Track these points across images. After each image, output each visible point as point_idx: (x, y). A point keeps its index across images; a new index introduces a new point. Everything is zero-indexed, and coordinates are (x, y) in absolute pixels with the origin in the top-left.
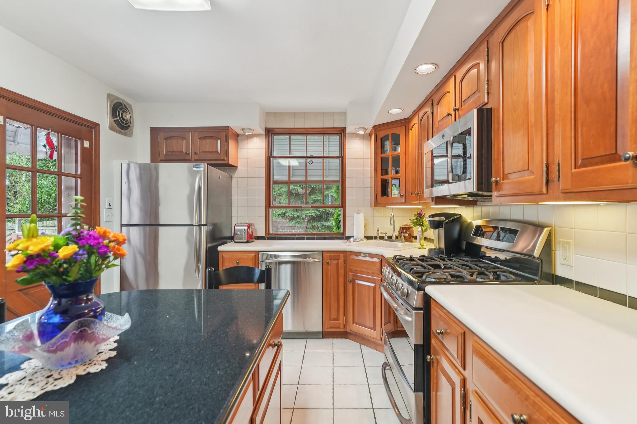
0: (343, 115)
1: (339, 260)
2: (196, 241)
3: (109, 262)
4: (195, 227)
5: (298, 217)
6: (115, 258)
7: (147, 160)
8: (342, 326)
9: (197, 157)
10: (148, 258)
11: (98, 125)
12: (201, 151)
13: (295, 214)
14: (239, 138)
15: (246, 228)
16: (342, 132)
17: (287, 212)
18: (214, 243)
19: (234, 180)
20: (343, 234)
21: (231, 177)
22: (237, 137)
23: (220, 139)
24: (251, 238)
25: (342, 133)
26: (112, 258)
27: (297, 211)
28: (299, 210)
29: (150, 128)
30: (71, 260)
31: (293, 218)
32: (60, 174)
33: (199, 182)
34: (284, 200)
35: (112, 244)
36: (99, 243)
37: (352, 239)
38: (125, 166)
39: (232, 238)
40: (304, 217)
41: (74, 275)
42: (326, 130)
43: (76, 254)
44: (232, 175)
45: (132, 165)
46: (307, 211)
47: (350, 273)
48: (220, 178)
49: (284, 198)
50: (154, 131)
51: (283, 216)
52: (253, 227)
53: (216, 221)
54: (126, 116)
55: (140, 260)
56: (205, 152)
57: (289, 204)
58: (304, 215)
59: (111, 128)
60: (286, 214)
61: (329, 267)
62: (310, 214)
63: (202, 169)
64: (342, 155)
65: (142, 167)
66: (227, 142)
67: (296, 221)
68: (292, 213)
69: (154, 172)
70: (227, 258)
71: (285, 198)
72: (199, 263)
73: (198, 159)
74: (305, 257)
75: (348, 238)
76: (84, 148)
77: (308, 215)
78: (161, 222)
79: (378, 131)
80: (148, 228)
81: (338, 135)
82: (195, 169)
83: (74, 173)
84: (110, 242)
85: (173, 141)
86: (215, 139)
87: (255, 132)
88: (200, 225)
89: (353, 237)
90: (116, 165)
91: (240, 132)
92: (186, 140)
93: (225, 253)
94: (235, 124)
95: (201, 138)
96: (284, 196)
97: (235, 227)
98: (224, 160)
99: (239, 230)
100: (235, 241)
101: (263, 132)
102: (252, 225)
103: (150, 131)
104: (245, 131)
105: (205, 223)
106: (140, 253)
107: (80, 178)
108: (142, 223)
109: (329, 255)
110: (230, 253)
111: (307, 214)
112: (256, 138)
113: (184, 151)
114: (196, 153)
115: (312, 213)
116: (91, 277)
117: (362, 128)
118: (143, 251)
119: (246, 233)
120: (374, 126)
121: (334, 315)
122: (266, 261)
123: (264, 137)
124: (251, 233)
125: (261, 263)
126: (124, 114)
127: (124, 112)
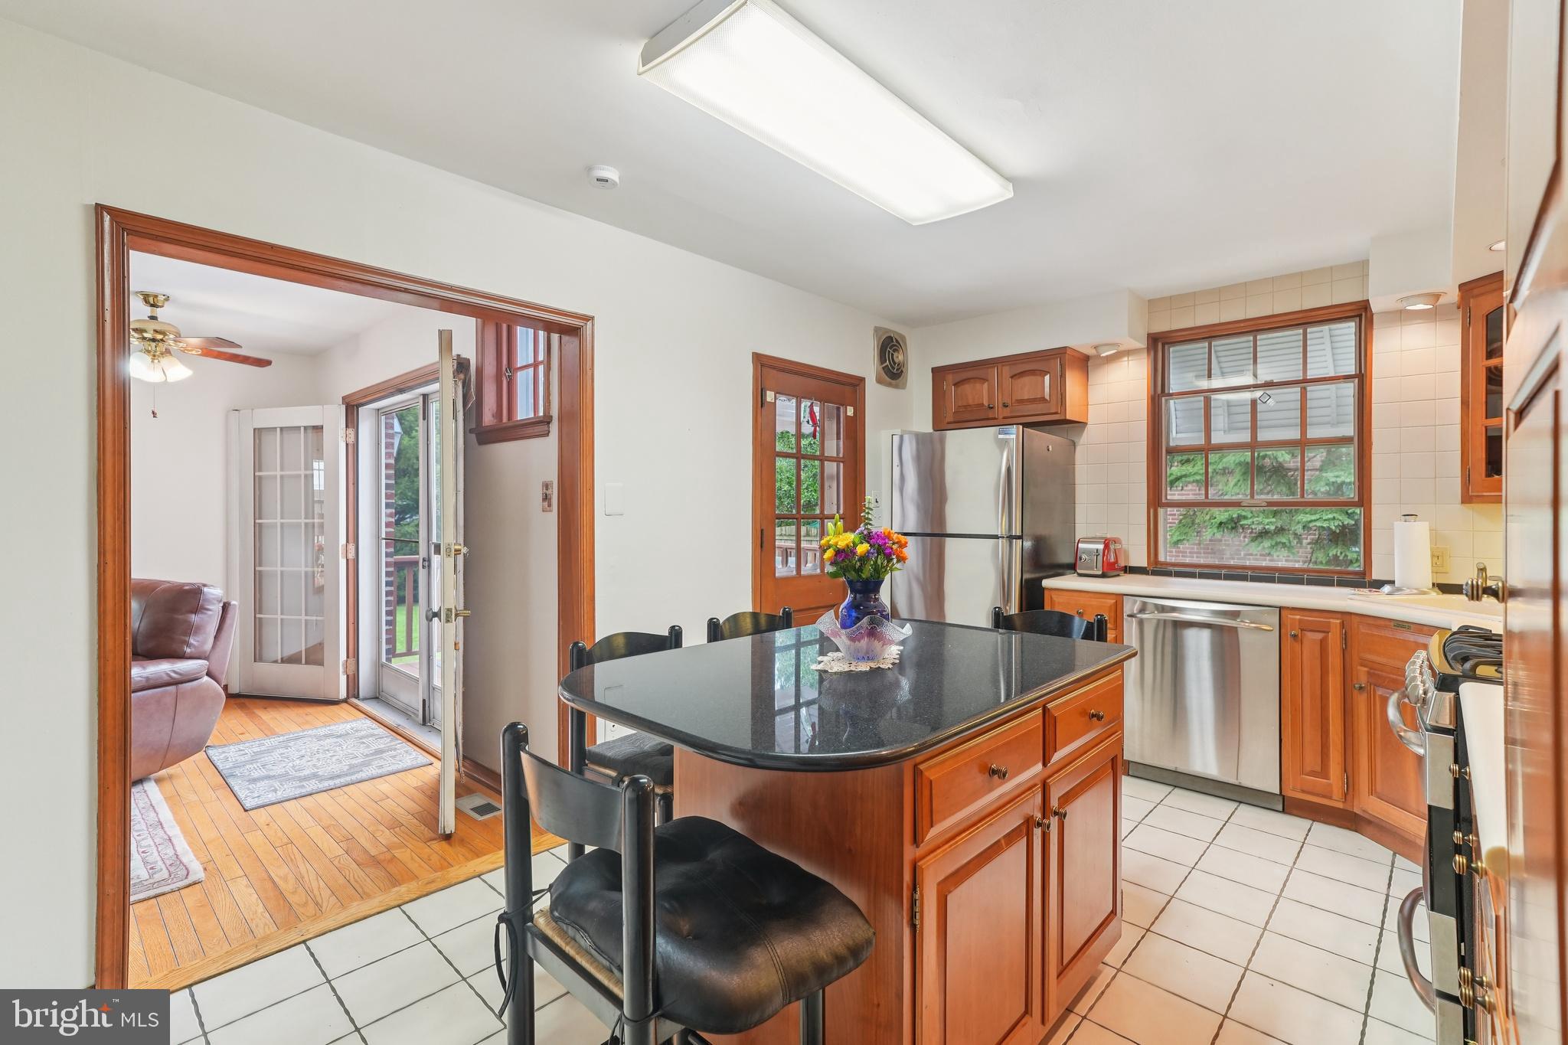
0: (1361, 268)
1: (1328, 632)
2: (1003, 566)
3: (893, 565)
4: (1000, 540)
5: (1280, 530)
6: (898, 561)
7: (927, 427)
8: (1337, 793)
9: (1007, 412)
10: (929, 589)
11: (862, 380)
12: (1014, 400)
13: (1270, 523)
14: (1090, 364)
15: (1101, 547)
16: (1360, 313)
17: (1245, 518)
18: (1035, 573)
19: (1078, 449)
20: (1363, 574)
21: (1074, 444)
22: (1084, 363)
23: (1049, 372)
24: (1110, 570)
25: (1361, 315)
26: (895, 561)
27: (1275, 514)
28: (1282, 511)
29: (932, 369)
30: (864, 558)
31: (1264, 534)
32: (823, 459)
33: (1008, 460)
34: (1236, 485)
35: (895, 547)
36: (885, 543)
37: (1387, 588)
38: (896, 439)
39: (1072, 567)
40: (1300, 531)
41: (867, 572)
42: (1313, 313)
43: (868, 552)
44: (1076, 440)
45: (906, 437)
46: (1308, 515)
47: (1359, 668)
48: (1048, 450)
49: (1235, 480)
50: (938, 373)
51: (1233, 528)
52: (1118, 546)
53: (1042, 530)
54: (898, 357)
55: (917, 592)
56: (1021, 402)
57: (1252, 496)
58: (1300, 526)
59: (879, 381)
60: (1241, 523)
61: (1297, 646)
62: (1318, 524)
63: (1014, 436)
64: (1363, 372)
65: (921, 439)
66: (1063, 376)
67: (1274, 543)
68: (1260, 519)
69: (938, 446)
70: (1059, 603)
71: (1239, 481)
72: (1009, 604)
73: (1009, 415)
74: (1235, 615)
75: (1378, 584)
76: (847, 417)
77: (1311, 525)
78: (949, 531)
79: (1473, 297)
80: (928, 539)
81: (1352, 321)
82: (1000, 436)
83: (835, 455)
84: (894, 544)
85: (967, 388)
86: (1040, 375)
87: (1121, 348)
88: (1011, 538)
89: (1392, 582)
90: (885, 436)
91: (1091, 352)
92: (988, 385)
93: (1057, 592)
94: (1078, 340)
95: (1015, 375)
96: (1237, 476)
97: (1079, 544)
98: (1056, 413)
99: (1086, 551)
100: (1079, 571)
101: (1142, 344)
102: (1115, 541)
103: (931, 374)
104: (1101, 349)
105: (1019, 533)
106: (918, 579)
107: (842, 462)
108: (920, 531)
109: (1298, 617)
110: (1065, 593)
111: (1311, 521)
112: (1126, 359)
113: (986, 403)
114: (1005, 406)
115: (1325, 520)
116: (879, 577)
117: (1419, 295)
118: (921, 578)
119: (1100, 558)
120: (1461, 286)
121: (1312, 761)
122: (1138, 615)
123: (1145, 355)
124: (1112, 560)
125: (1129, 618)
126: (895, 354)
127: (895, 350)
